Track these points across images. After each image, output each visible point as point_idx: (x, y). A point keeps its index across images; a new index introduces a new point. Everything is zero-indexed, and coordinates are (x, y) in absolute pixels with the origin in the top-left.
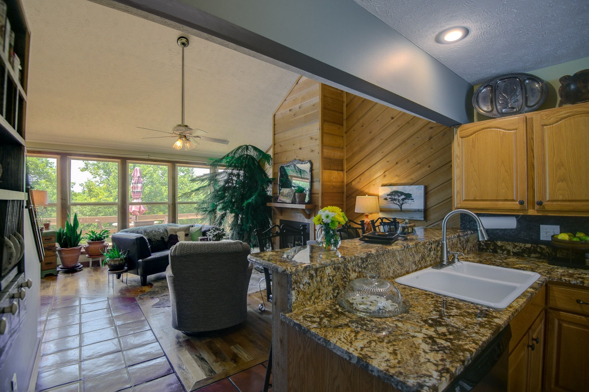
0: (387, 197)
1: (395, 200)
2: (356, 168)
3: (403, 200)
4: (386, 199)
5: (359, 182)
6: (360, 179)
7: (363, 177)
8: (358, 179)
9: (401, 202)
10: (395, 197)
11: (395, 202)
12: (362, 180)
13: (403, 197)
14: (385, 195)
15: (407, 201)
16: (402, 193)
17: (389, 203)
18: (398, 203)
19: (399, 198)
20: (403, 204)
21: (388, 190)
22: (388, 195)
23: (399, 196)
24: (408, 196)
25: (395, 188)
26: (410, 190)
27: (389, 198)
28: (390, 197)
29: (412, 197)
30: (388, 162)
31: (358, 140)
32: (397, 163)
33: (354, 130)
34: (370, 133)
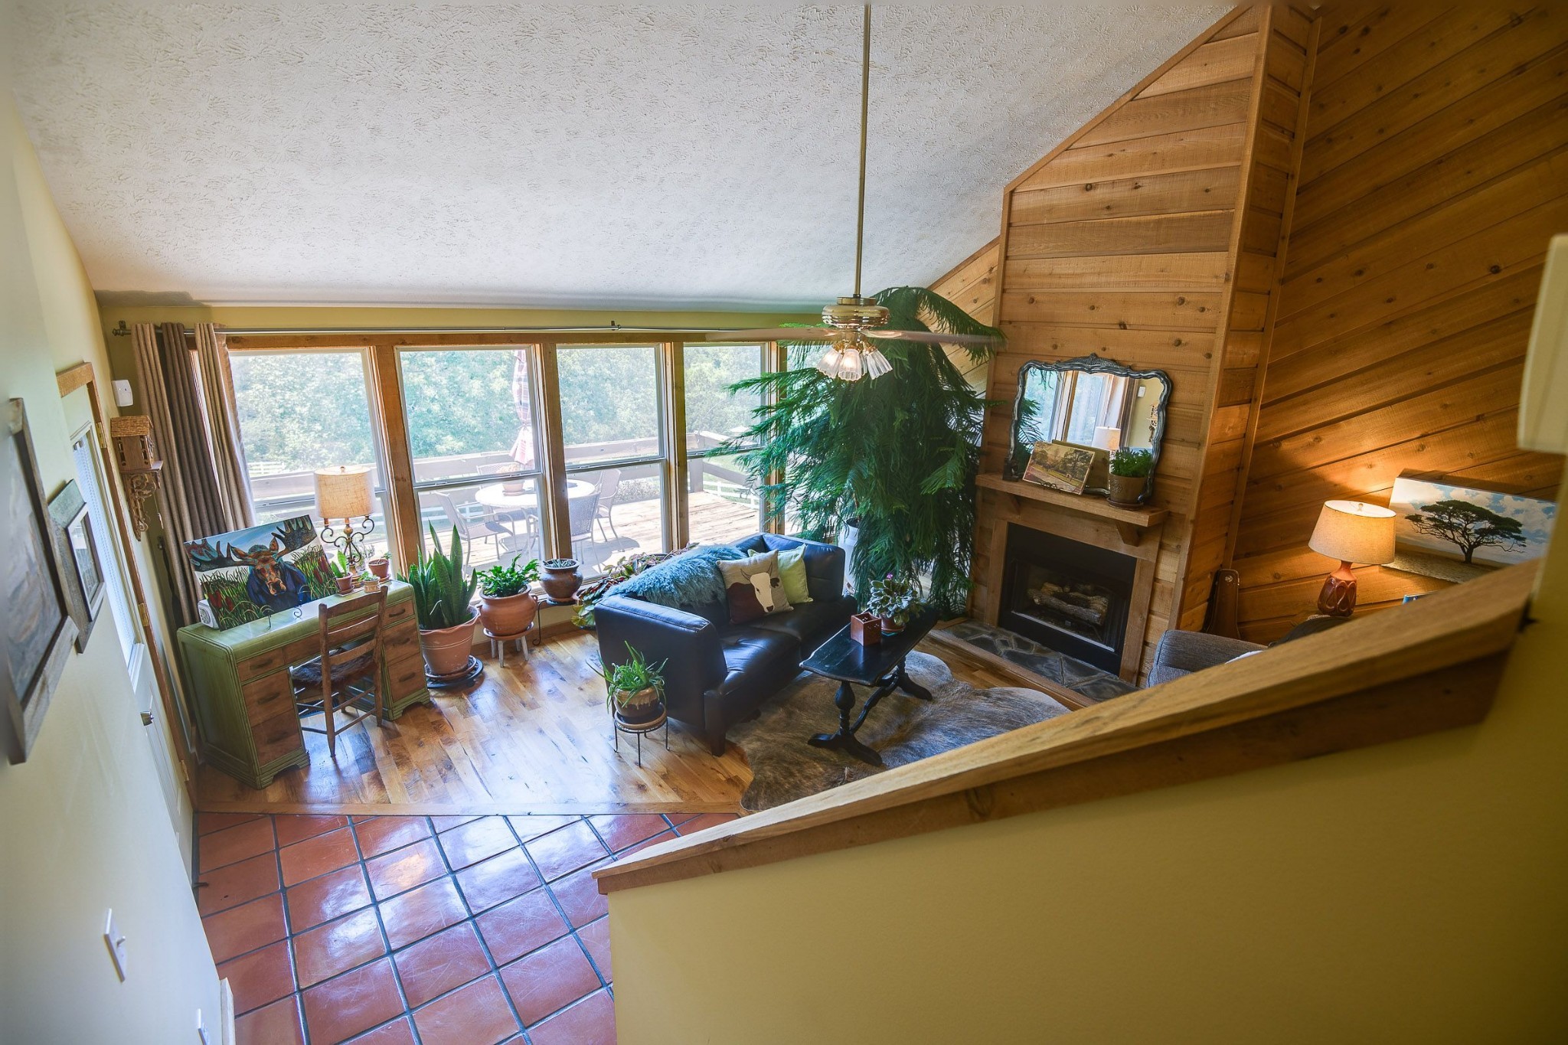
0: (1420, 512)
1: (1451, 527)
2: (1305, 403)
3: (1482, 532)
4: (1415, 518)
5: (1310, 445)
6: (1318, 439)
7: (1328, 436)
8: (1309, 438)
9: (1472, 539)
10: (1454, 520)
11: (1449, 533)
12: (1323, 442)
13: (1486, 524)
14: (1414, 505)
15: (1497, 538)
16: (1482, 514)
17: (1423, 531)
18: (1462, 540)
19: (1470, 526)
20: (1477, 544)
21: (1432, 493)
22: (1425, 508)
23: (1468, 520)
24: (1506, 527)
25: (1459, 494)
26: (1518, 512)
27: (1428, 519)
28: (1432, 515)
29: (1519, 532)
30: (1445, 406)
31: (1332, 316)
32: (1479, 418)
33: (1319, 280)
34: (1390, 301)
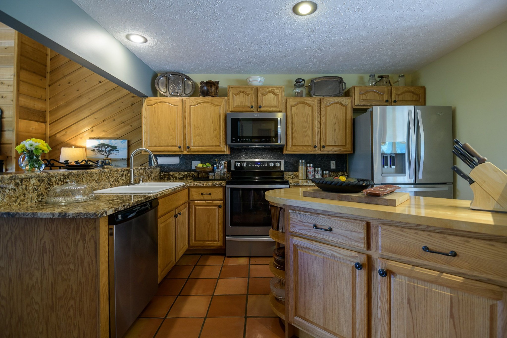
0: (94, 148)
1: (102, 151)
2: (61, 122)
3: (109, 151)
4: (93, 151)
5: (64, 135)
6: (66, 132)
7: (69, 131)
8: (64, 132)
9: (108, 153)
10: (102, 149)
11: (102, 153)
12: (68, 133)
13: (109, 149)
14: (92, 147)
15: (113, 152)
16: (108, 146)
17: (96, 154)
18: (105, 154)
19: (106, 150)
20: (109, 154)
21: (96, 143)
22: (95, 147)
23: (106, 148)
24: (114, 148)
25: (102, 141)
26: (116, 143)
27: (97, 150)
28: (97, 148)
29: (117, 149)
30: (96, 118)
31: (64, 95)
32: (104, 121)
33: (59, 85)
34: (78, 91)
